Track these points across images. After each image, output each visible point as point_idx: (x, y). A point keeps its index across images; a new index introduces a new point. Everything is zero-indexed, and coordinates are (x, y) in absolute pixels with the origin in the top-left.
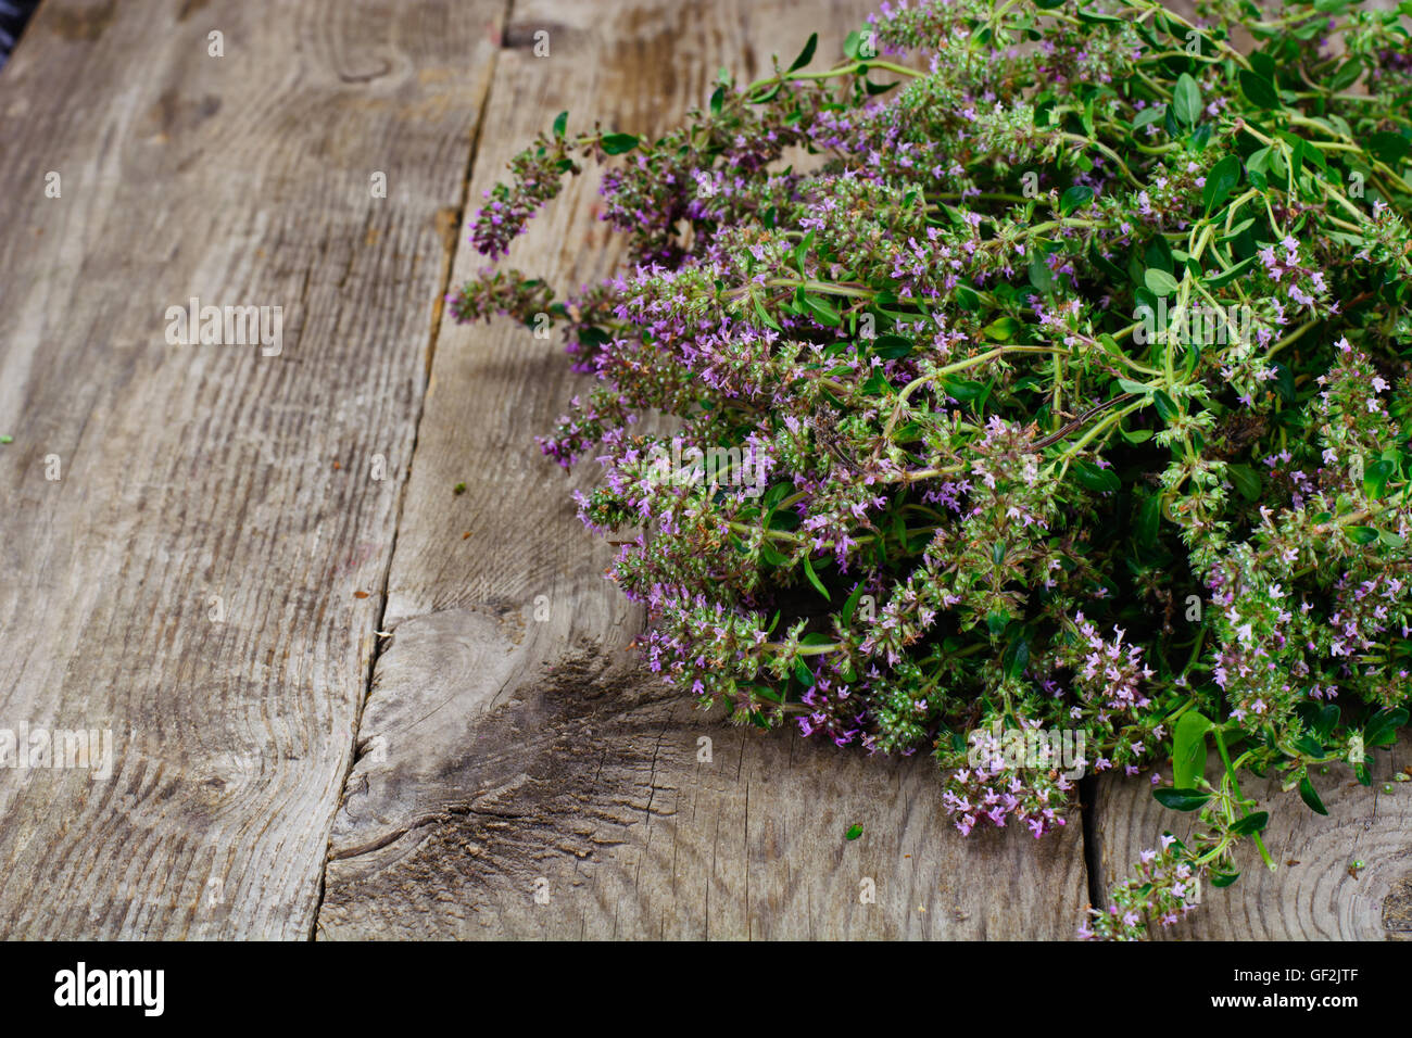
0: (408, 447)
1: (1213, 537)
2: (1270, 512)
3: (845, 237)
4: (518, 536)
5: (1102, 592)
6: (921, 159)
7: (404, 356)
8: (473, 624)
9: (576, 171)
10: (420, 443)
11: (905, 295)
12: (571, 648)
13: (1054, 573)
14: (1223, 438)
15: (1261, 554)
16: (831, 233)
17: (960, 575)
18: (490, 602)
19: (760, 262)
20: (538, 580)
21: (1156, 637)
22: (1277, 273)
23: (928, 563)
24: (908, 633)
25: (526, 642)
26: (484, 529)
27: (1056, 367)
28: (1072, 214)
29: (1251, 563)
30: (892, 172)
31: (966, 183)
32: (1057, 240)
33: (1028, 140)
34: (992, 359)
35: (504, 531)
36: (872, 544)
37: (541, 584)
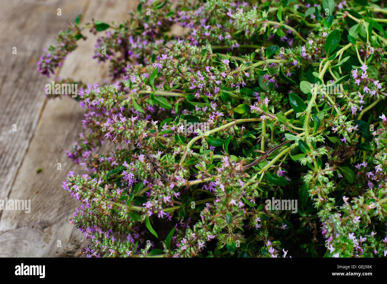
0: (24, 151)
1: (328, 205)
2: (347, 199)
3: (171, 71)
4: (58, 192)
5: (284, 227)
6: (213, 32)
7: (32, 112)
8: (31, 234)
9: (85, 39)
10: (30, 150)
11: (197, 95)
12: (69, 245)
13: (259, 223)
14: (336, 157)
15: (344, 218)
16: (166, 69)
17: (215, 226)
18: (40, 223)
19: (135, 83)
20: (62, 213)
21: (310, 242)
22: (358, 81)
23: (203, 219)
24: (193, 251)
25: (51, 242)
26: (46, 189)
27: (263, 126)
28: (271, 57)
29: (339, 223)
30: (202, 38)
31: (233, 42)
32: (265, 69)
33: (254, 25)
34: (232, 125)
35: (53, 190)
36: (180, 209)
37: (63, 214)
